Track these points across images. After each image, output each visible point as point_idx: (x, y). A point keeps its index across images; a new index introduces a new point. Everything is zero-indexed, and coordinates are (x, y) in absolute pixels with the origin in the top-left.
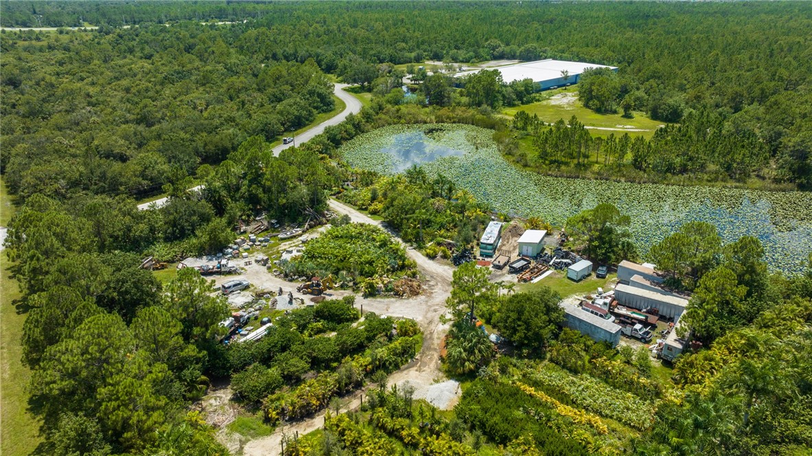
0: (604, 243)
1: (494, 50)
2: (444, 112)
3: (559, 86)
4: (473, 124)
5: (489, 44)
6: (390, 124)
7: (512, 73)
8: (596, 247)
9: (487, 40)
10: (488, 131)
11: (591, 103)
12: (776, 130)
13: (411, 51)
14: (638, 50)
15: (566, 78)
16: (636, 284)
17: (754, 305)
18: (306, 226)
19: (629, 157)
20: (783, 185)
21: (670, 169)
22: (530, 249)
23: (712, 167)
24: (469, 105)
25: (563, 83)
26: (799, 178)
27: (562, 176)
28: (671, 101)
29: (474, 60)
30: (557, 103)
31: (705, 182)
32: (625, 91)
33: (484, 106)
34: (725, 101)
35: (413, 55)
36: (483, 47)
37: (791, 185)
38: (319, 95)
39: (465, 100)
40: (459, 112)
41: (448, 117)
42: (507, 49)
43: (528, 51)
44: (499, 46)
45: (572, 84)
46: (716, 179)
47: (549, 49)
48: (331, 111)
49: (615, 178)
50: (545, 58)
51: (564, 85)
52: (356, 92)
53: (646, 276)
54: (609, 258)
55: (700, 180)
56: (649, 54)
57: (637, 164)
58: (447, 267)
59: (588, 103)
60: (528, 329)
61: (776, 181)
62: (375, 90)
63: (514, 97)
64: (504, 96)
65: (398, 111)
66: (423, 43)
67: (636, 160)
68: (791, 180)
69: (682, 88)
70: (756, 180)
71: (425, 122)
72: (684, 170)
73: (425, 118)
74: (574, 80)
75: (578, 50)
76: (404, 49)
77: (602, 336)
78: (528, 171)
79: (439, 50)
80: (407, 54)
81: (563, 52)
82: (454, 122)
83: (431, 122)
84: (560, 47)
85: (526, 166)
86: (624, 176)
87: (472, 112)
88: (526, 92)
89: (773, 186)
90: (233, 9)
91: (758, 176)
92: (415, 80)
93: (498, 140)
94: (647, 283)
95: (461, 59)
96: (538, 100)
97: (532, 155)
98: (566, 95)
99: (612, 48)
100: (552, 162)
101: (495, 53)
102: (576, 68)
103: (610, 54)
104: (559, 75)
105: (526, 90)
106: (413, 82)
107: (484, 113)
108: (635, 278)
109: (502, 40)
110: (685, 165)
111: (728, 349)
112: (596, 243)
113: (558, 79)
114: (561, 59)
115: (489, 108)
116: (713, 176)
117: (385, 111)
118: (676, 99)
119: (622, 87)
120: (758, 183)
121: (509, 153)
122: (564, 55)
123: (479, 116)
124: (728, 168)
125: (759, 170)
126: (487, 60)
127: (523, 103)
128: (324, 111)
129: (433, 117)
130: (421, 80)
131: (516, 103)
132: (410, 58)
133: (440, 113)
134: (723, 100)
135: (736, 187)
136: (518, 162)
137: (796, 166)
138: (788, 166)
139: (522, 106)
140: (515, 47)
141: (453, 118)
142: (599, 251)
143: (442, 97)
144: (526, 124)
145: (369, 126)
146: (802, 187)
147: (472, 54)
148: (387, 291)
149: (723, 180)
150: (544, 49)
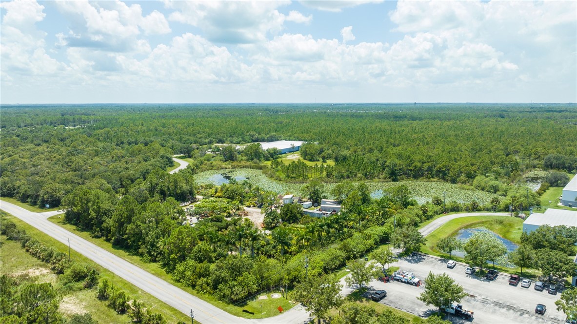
1: (253, 137)
2: (235, 163)
3: (290, 152)
4: (251, 168)
5: (249, 134)
6: (208, 170)
7: (267, 146)
9: (247, 132)
10: (259, 170)
11: (307, 157)
13: (206, 138)
14: (328, 133)
15: (293, 148)
16: (327, 204)
18: (190, 202)
19: (325, 173)
20: (387, 180)
21: (342, 177)
22: (288, 201)
23: (359, 175)
24: (247, 160)
25: (292, 150)
26: (392, 177)
27: (297, 183)
28: (343, 153)
29: (242, 142)
30: (291, 158)
32: (322, 151)
33: (255, 160)
35: (207, 141)
36: (246, 136)
37: (389, 180)
38: (167, 158)
39: (244, 158)
40: (243, 163)
41: (238, 166)
42: (260, 136)
43: (271, 137)
44: (255, 135)
45: (296, 151)
46: (361, 180)
47: (282, 136)
48: (173, 166)
50: (281, 140)
51: (293, 151)
52: (182, 158)
53: (331, 202)
54: (318, 200)
55: (355, 180)
56: (333, 136)
57: (328, 175)
58: (256, 209)
59: (305, 157)
60: (291, 213)
61: (385, 178)
62: (194, 156)
63: (269, 156)
64: (264, 155)
65: (211, 164)
66: (212, 134)
67: (327, 174)
68: (389, 178)
69: (348, 148)
71: (226, 169)
72: (348, 177)
73: (225, 166)
74: (298, 149)
75: (298, 135)
76: (201, 137)
77: (316, 216)
79: (221, 138)
80: (204, 140)
81: (290, 136)
82: (241, 168)
83: (229, 168)
84: (288, 134)
85: (280, 180)
86: (323, 181)
87: (248, 163)
88: (274, 155)
89: (383, 181)
90: (73, 118)
91: (377, 177)
92: (213, 152)
93: (265, 173)
95: (235, 142)
96: (281, 158)
97: (283, 176)
98: (294, 155)
99: (315, 134)
100: (291, 178)
101: (253, 138)
102: (298, 144)
103: (314, 136)
104: (290, 147)
105: (274, 153)
107: (255, 163)
109: (256, 132)
110: (349, 175)
112: (313, 195)
113: (290, 149)
114: (289, 140)
115: (258, 161)
116: (360, 178)
117: (204, 164)
118: (346, 153)
119: (320, 149)
120: (377, 180)
121: (272, 177)
122: (291, 138)
123: (253, 164)
124: (366, 175)
125: (378, 175)
126: (249, 142)
127: (273, 159)
128: (170, 166)
129: (230, 166)
130: (217, 151)
131: (270, 159)
132: (206, 142)
133: (233, 164)
135: (369, 182)
136: (276, 179)
137: (391, 173)
138: (388, 173)
140: (264, 135)
141: (240, 166)
142: (314, 198)
143: (233, 157)
144: (277, 165)
145: (198, 171)
146: (394, 180)
147: (241, 139)
148: (235, 215)
149: (364, 180)
150: (280, 136)
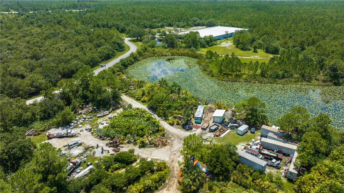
0: (253, 117)
1: (195, 22)
2: (174, 50)
3: (224, 38)
4: (188, 56)
5: (193, 20)
6: (150, 57)
7: (204, 32)
8: (250, 118)
9: (192, 18)
10: (195, 59)
11: (239, 46)
12: (322, 58)
13: (159, 23)
14: (257, 21)
15: (227, 34)
17: (328, 147)
18: (111, 109)
19: (259, 71)
20: (328, 83)
21: (277, 77)
23: (296, 76)
24: (186, 48)
25: (226, 37)
26: (334, 80)
27: (229, 81)
28: (274, 45)
29: (186, 26)
30: (224, 46)
31: (293, 83)
32: (253, 40)
33: (192, 48)
34: (297, 45)
35: (160, 24)
36: (190, 21)
37: (331, 83)
38: (118, 44)
39: (183, 45)
40: (181, 51)
41: (176, 53)
42: (201, 22)
43: (210, 22)
44: (197, 20)
45: (230, 37)
46: (298, 81)
47: (219, 21)
48: (123, 51)
49: (253, 81)
50: (217, 25)
51: (227, 38)
52: (135, 42)
53: (275, 133)
54: (256, 123)
55: (291, 81)
56: (262, 24)
57: (263, 75)
58: (179, 130)
59: (237, 46)
60: (222, 167)
61: (324, 81)
62: (143, 41)
63: (205, 43)
64: (201, 43)
65: (154, 50)
66: (164, 19)
67: (262, 73)
68: (330, 81)
69: (278, 39)
70: (315, 81)
71: (166, 56)
72: (283, 77)
73: (166, 54)
74: (231, 35)
75: (231, 22)
76: (156, 22)
77: (258, 168)
78: (214, 78)
79: (171, 22)
80: (157, 24)
82: (179, 55)
83: (169, 55)
84: (224, 21)
85: (213, 76)
86: (257, 80)
87: (187, 50)
88: (210, 41)
89: (323, 84)
90: (80, 4)
91: (315, 79)
92: (161, 36)
93: (199, 64)
94: (276, 137)
95: (181, 26)
96: (216, 45)
97: (215, 71)
98: (228, 42)
99: (246, 21)
100: (225, 74)
101: (195, 23)
102: (232, 30)
103: (245, 23)
104: (224, 33)
105: (210, 40)
106: (160, 37)
107: (192, 51)
108: (270, 134)
109: (198, 18)
110: (284, 75)
111: (320, 173)
113: (224, 35)
114: (224, 26)
115: (195, 49)
116: (297, 80)
117: (148, 50)
118: (276, 44)
119: (252, 39)
120: (316, 83)
121: (205, 70)
122: (226, 24)
123: (190, 53)
124: (303, 76)
125: (316, 76)
126: (192, 26)
127: (209, 46)
128: (120, 51)
129: (170, 53)
130: (164, 36)
131: (206, 46)
132: (159, 26)
133: (172, 51)
134: (296, 44)
135: (307, 85)
136: (209, 74)
137: (332, 75)
138: (329, 75)
139: (209, 47)
140: (204, 21)
141: (179, 53)
142: (251, 120)
143: (174, 44)
144: (211, 56)
145: (140, 58)
146: (336, 84)
147: (185, 24)
148: (151, 144)
149: (301, 82)
150: (216, 21)
